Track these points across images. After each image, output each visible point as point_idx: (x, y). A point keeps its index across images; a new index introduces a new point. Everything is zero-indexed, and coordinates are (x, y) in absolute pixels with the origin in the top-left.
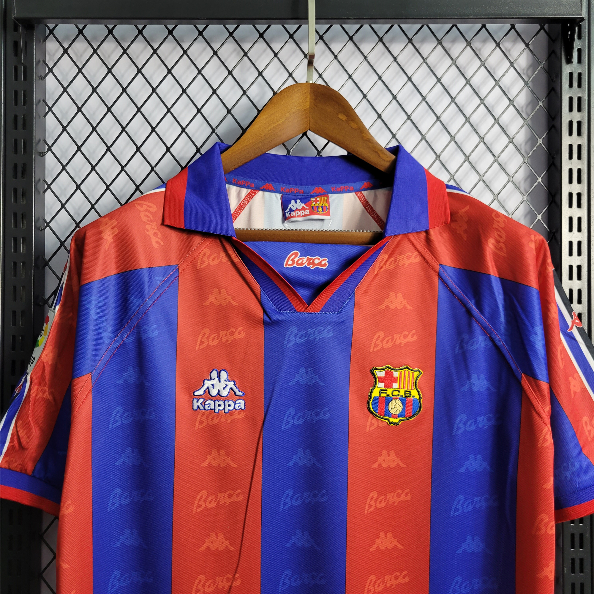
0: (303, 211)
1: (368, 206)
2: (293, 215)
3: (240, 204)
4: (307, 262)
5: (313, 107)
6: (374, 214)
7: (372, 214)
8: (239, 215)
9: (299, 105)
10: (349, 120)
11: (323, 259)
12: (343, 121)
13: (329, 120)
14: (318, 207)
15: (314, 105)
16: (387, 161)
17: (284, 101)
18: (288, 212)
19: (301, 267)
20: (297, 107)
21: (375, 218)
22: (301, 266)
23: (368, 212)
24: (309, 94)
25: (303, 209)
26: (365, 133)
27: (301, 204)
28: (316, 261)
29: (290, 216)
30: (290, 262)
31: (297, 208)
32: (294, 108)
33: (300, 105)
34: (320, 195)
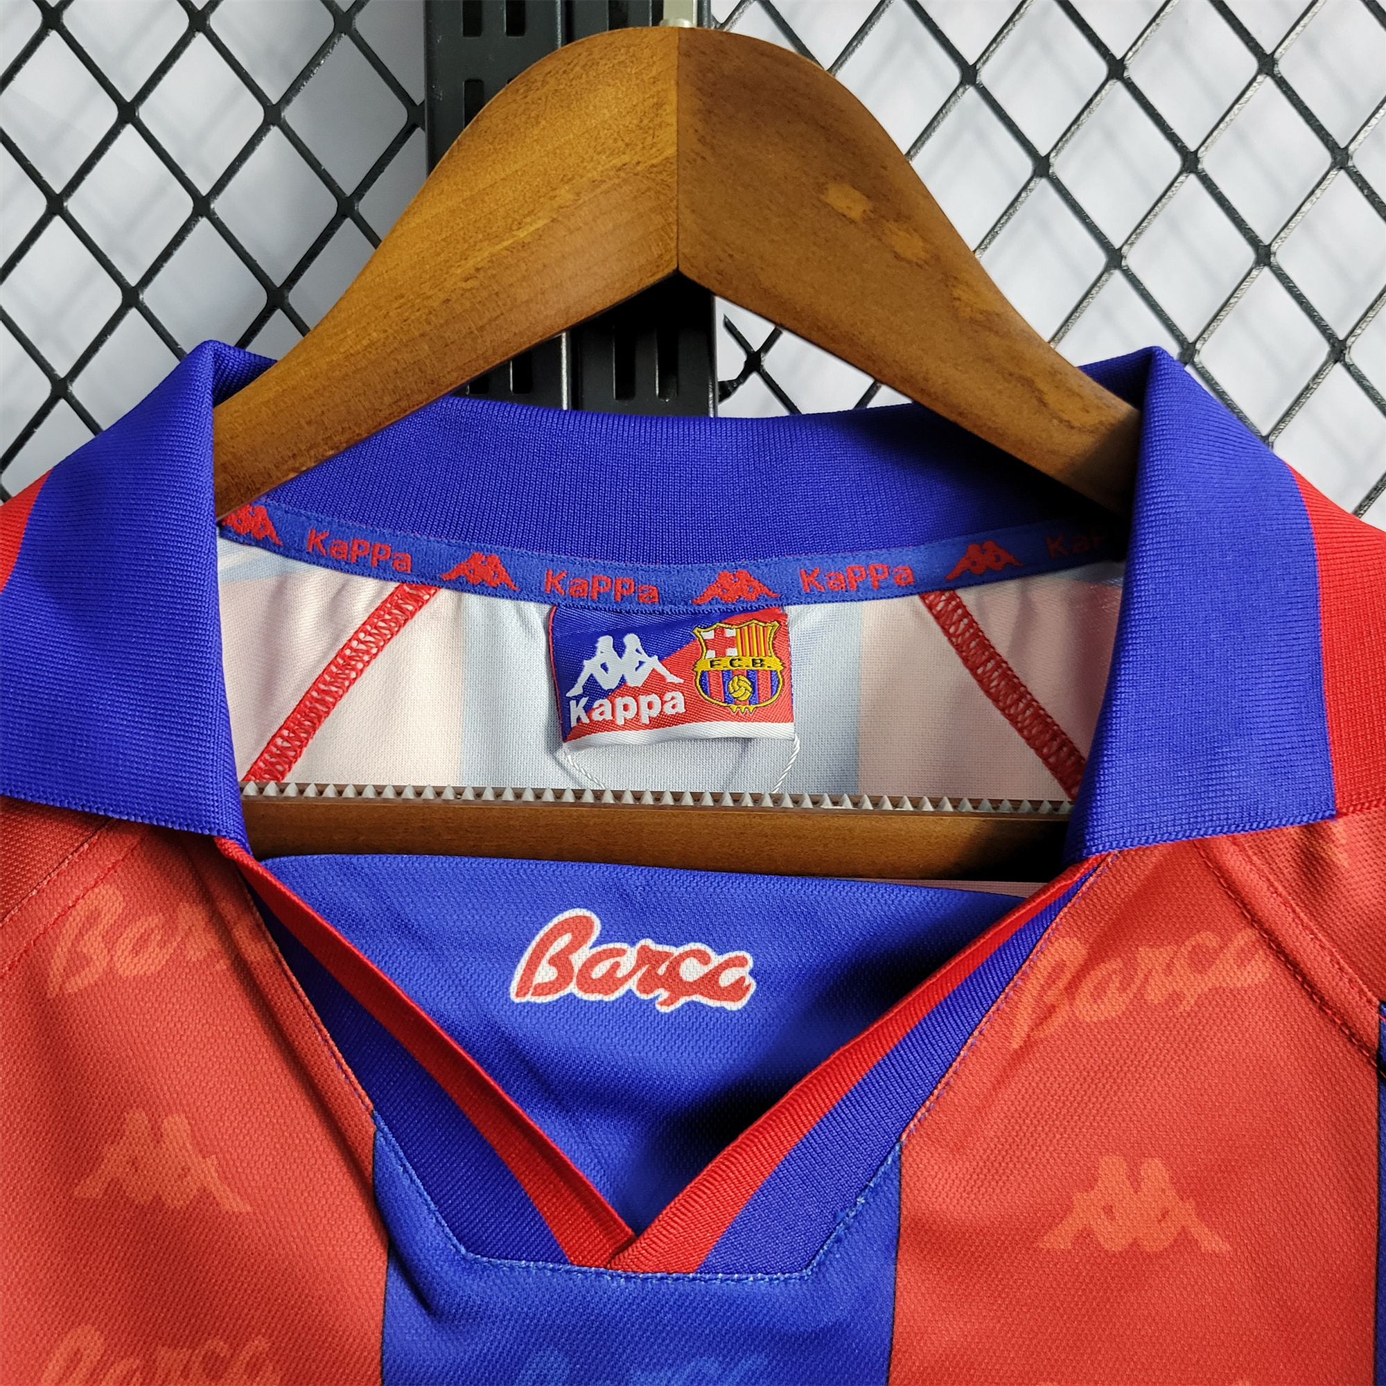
0: (654, 698)
1: (988, 660)
2: (601, 714)
3: (340, 654)
4: (639, 974)
5: (697, 154)
6: (1021, 705)
7: (1009, 702)
8: (334, 705)
9: (620, 143)
10: (883, 217)
11: (726, 956)
12: (852, 221)
13: (775, 220)
14: (728, 676)
15: (702, 140)
16: (1081, 430)
17: (544, 122)
18: (578, 699)
19: (606, 999)
20: (611, 154)
21: (1027, 722)
22: (606, 994)
23: (987, 692)
24: (673, 82)
25: (655, 685)
26: (967, 284)
27: (644, 657)
28: (691, 971)
29: (587, 721)
30: (545, 973)
31: (623, 679)
32: (596, 157)
33: (627, 145)
34: (745, 611)
